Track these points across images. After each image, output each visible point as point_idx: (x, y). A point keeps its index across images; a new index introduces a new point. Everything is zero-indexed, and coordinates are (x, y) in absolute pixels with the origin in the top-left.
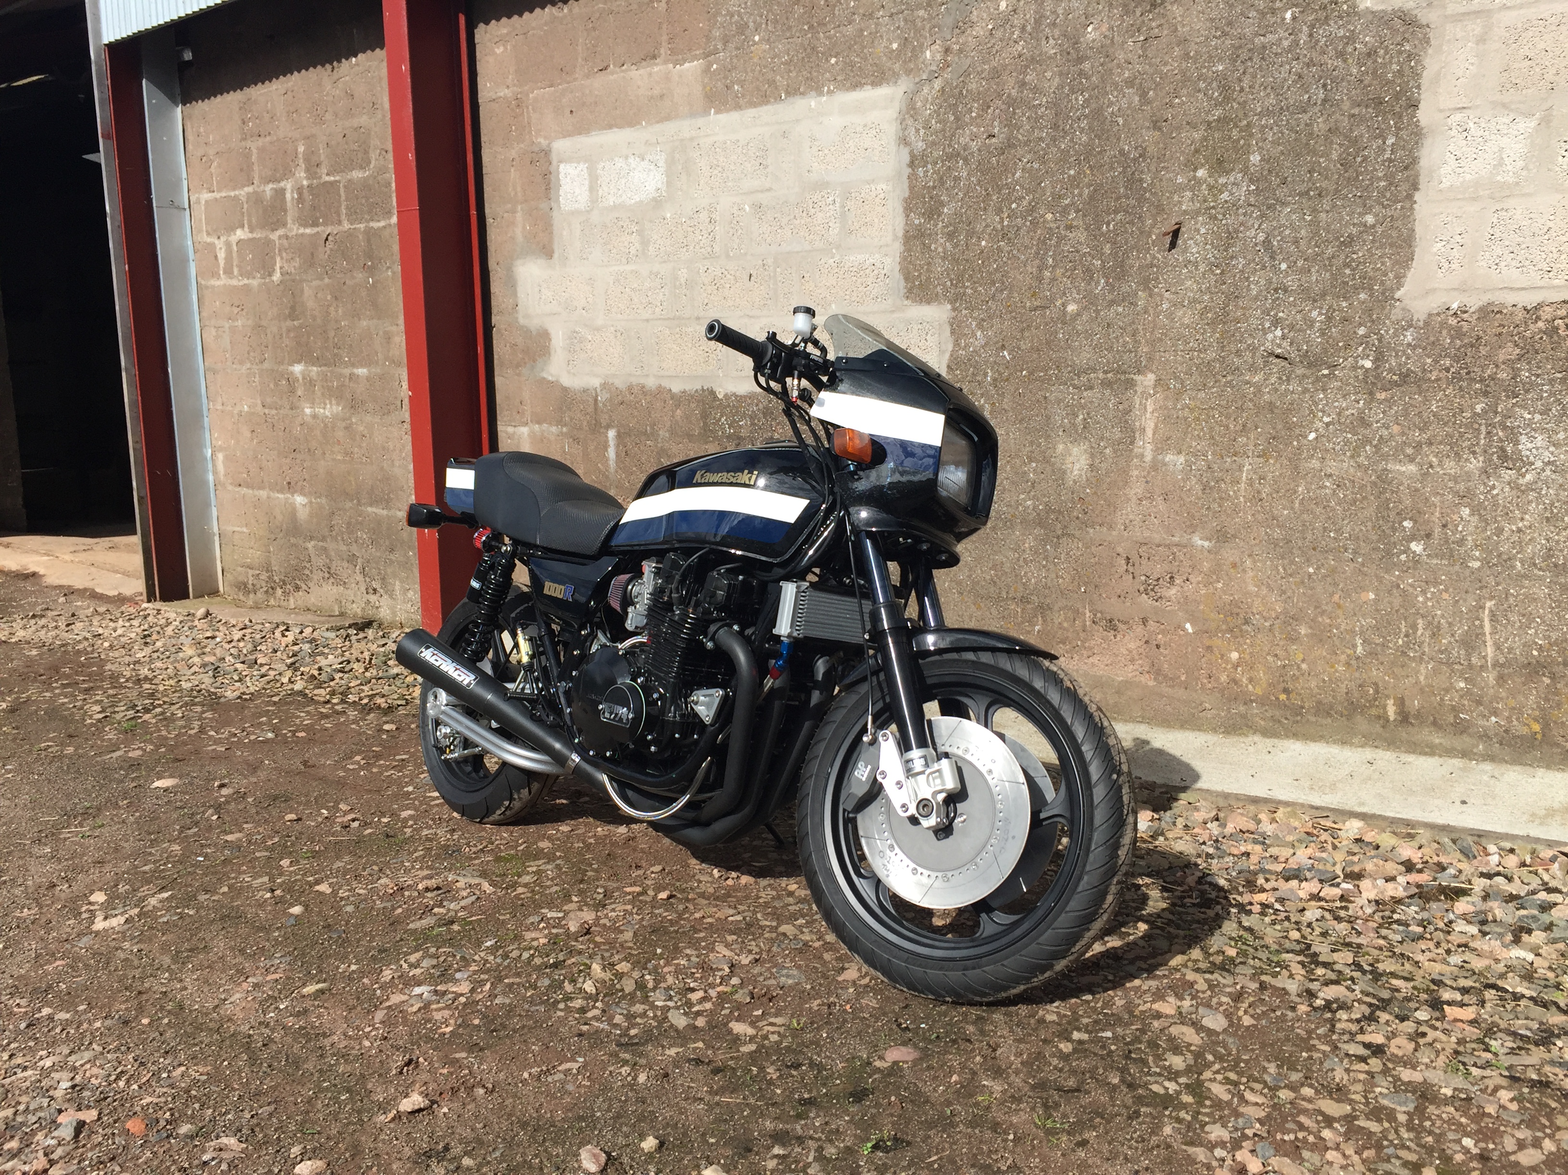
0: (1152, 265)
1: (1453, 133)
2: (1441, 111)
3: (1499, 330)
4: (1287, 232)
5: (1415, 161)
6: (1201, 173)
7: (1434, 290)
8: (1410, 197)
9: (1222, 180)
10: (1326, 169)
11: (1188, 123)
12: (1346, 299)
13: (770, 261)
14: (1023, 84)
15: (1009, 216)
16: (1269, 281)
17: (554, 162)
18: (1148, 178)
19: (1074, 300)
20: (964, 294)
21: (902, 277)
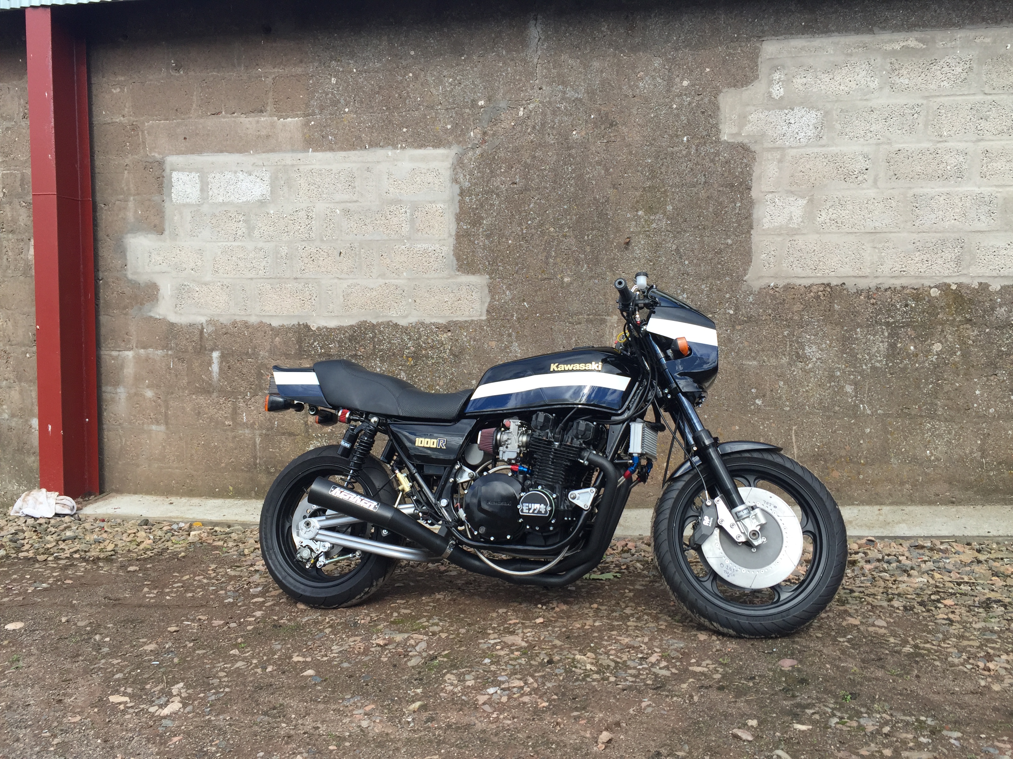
0: (614, 259)
1: (768, 203)
2: (762, 192)
3: (794, 296)
4: (688, 245)
5: (750, 215)
6: (640, 213)
7: (762, 277)
8: (749, 232)
9: (652, 217)
10: (707, 215)
11: (632, 187)
12: (719, 280)
13: (356, 245)
14: (534, 157)
15: (526, 228)
16: (679, 270)
17: (168, 170)
18: (610, 213)
19: (568, 275)
20: (498, 269)
21: (455, 259)
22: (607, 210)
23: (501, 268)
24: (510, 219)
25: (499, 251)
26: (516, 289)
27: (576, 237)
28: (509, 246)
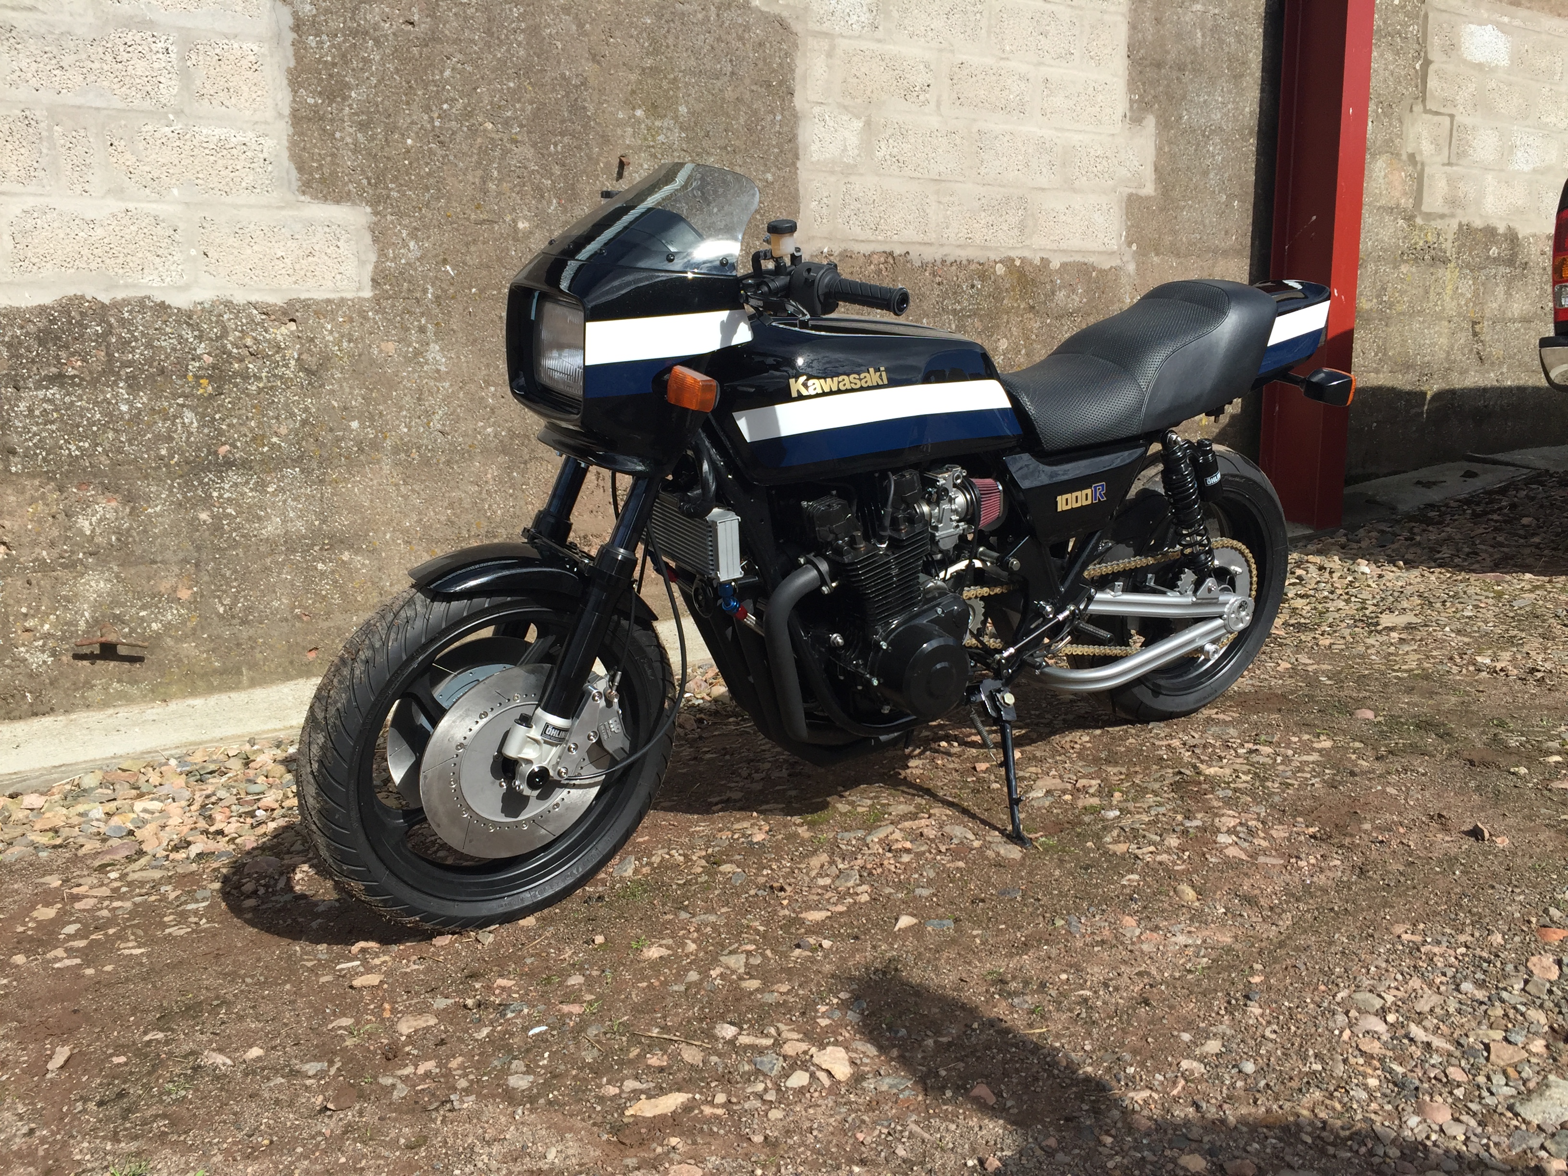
1: (816, 120)
2: (808, 102)
5: (795, 136)
6: (639, 113)
7: (813, 237)
8: (794, 164)
9: (658, 123)
10: (738, 130)
11: (624, 64)
15: (439, 117)
18: (591, 107)
19: (525, 218)
20: (388, 197)
21: (293, 166)
22: (585, 100)
23: (395, 194)
24: (406, 95)
25: (388, 158)
26: (429, 237)
27: (534, 145)
28: (408, 151)
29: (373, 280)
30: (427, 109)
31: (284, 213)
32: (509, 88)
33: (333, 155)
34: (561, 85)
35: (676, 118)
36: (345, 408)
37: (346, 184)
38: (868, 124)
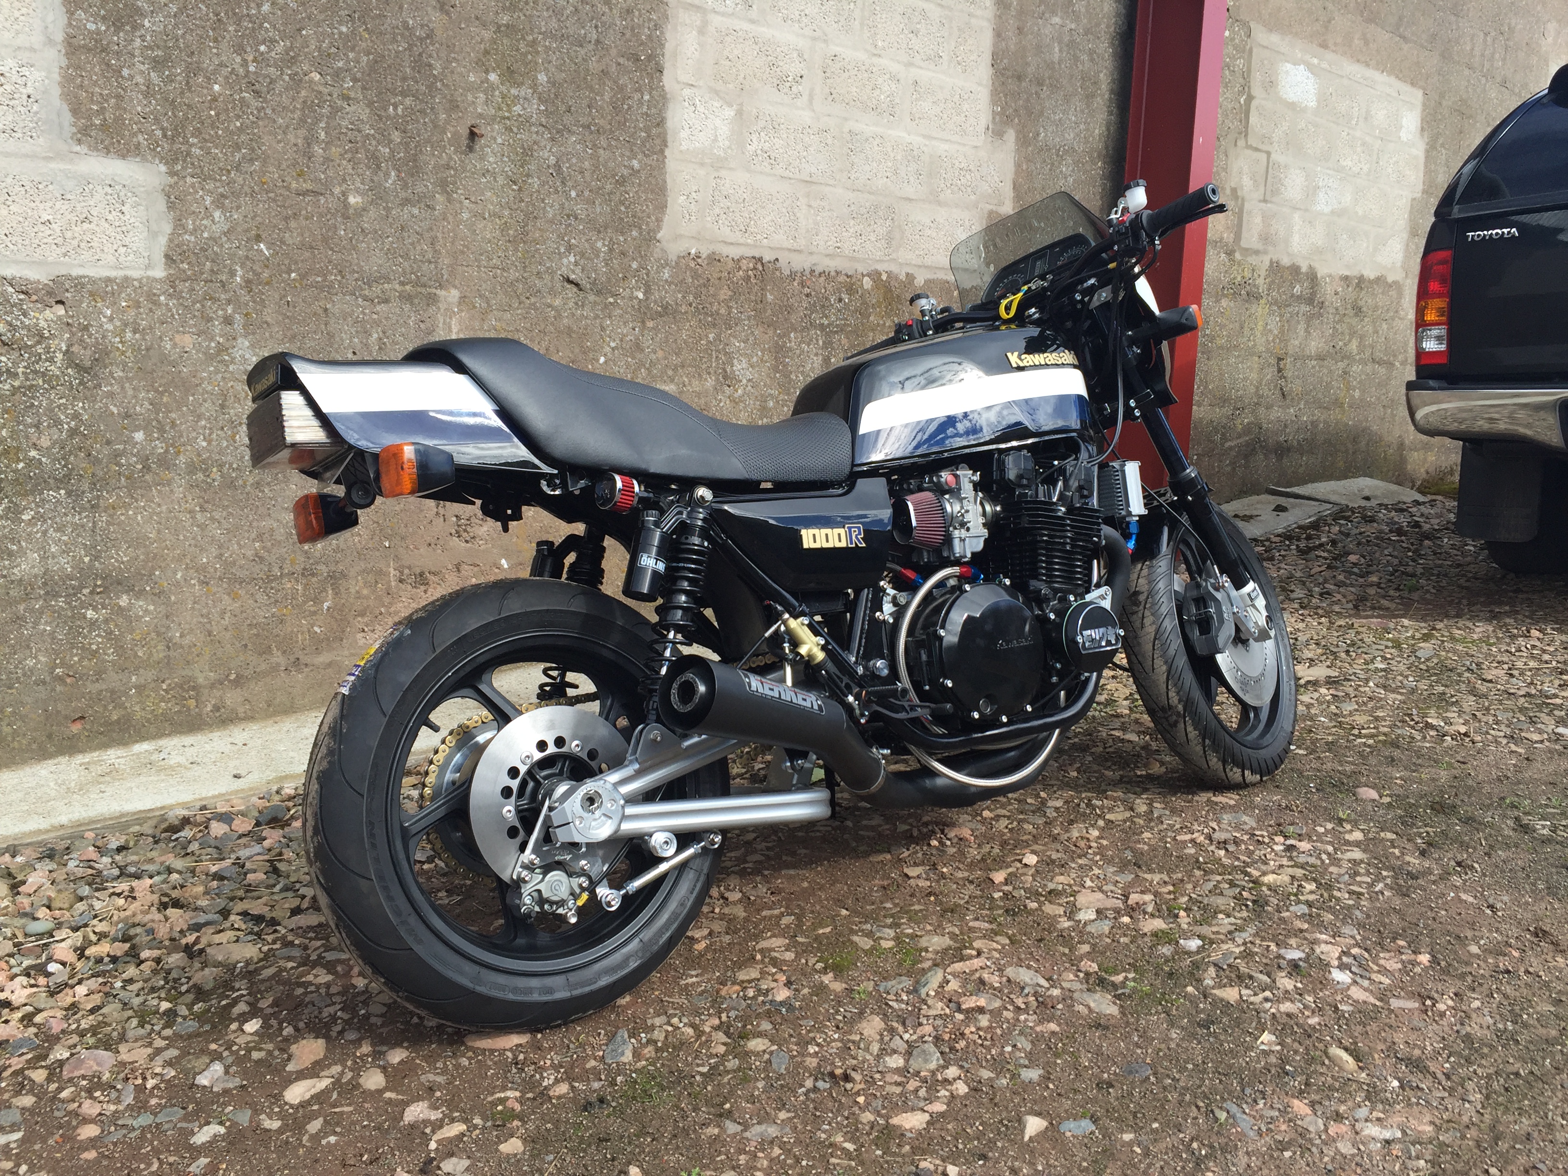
0: (448, 167)
1: (686, 104)
2: (678, 82)
3: (719, 274)
4: (574, 161)
5: (663, 120)
6: (493, 77)
7: (681, 236)
8: (662, 152)
9: (514, 91)
10: (602, 107)
11: (477, 18)
12: (622, 234)
15: (255, 61)
16: (562, 206)
18: (438, 66)
19: (357, 190)
20: (188, 154)
21: (65, 107)
22: (430, 56)
23: (196, 151)
24: (214, 29)
25: (189, 106)
26: (238, 207)
27: (370, 104)
28: (215, 99)
29: (167, 256)
30: (240, 49)
31: (53, 165)
32: (341, 33)
33: (118, 97)
34: (402, 35)
35: (534, 86)
36: (127, 416)
37: (135, 134)
38: (740, 113)
